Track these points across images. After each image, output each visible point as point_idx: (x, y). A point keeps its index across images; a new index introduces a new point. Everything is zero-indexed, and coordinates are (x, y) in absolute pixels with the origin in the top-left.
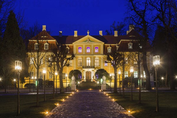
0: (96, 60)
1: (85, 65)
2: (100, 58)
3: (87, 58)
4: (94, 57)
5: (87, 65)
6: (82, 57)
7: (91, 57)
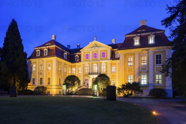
0: (102, 67)
1: (92, 71)
2: (106, 63)
3: (94, 65)
4: (101, 63)
5: (94, 72)
6: (89, 64)
7: (97, 63)
